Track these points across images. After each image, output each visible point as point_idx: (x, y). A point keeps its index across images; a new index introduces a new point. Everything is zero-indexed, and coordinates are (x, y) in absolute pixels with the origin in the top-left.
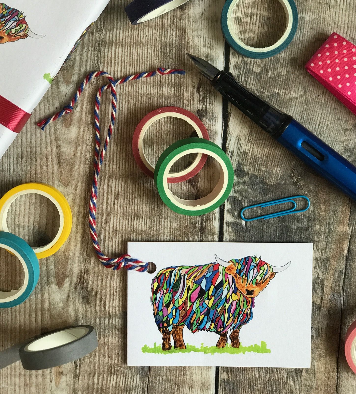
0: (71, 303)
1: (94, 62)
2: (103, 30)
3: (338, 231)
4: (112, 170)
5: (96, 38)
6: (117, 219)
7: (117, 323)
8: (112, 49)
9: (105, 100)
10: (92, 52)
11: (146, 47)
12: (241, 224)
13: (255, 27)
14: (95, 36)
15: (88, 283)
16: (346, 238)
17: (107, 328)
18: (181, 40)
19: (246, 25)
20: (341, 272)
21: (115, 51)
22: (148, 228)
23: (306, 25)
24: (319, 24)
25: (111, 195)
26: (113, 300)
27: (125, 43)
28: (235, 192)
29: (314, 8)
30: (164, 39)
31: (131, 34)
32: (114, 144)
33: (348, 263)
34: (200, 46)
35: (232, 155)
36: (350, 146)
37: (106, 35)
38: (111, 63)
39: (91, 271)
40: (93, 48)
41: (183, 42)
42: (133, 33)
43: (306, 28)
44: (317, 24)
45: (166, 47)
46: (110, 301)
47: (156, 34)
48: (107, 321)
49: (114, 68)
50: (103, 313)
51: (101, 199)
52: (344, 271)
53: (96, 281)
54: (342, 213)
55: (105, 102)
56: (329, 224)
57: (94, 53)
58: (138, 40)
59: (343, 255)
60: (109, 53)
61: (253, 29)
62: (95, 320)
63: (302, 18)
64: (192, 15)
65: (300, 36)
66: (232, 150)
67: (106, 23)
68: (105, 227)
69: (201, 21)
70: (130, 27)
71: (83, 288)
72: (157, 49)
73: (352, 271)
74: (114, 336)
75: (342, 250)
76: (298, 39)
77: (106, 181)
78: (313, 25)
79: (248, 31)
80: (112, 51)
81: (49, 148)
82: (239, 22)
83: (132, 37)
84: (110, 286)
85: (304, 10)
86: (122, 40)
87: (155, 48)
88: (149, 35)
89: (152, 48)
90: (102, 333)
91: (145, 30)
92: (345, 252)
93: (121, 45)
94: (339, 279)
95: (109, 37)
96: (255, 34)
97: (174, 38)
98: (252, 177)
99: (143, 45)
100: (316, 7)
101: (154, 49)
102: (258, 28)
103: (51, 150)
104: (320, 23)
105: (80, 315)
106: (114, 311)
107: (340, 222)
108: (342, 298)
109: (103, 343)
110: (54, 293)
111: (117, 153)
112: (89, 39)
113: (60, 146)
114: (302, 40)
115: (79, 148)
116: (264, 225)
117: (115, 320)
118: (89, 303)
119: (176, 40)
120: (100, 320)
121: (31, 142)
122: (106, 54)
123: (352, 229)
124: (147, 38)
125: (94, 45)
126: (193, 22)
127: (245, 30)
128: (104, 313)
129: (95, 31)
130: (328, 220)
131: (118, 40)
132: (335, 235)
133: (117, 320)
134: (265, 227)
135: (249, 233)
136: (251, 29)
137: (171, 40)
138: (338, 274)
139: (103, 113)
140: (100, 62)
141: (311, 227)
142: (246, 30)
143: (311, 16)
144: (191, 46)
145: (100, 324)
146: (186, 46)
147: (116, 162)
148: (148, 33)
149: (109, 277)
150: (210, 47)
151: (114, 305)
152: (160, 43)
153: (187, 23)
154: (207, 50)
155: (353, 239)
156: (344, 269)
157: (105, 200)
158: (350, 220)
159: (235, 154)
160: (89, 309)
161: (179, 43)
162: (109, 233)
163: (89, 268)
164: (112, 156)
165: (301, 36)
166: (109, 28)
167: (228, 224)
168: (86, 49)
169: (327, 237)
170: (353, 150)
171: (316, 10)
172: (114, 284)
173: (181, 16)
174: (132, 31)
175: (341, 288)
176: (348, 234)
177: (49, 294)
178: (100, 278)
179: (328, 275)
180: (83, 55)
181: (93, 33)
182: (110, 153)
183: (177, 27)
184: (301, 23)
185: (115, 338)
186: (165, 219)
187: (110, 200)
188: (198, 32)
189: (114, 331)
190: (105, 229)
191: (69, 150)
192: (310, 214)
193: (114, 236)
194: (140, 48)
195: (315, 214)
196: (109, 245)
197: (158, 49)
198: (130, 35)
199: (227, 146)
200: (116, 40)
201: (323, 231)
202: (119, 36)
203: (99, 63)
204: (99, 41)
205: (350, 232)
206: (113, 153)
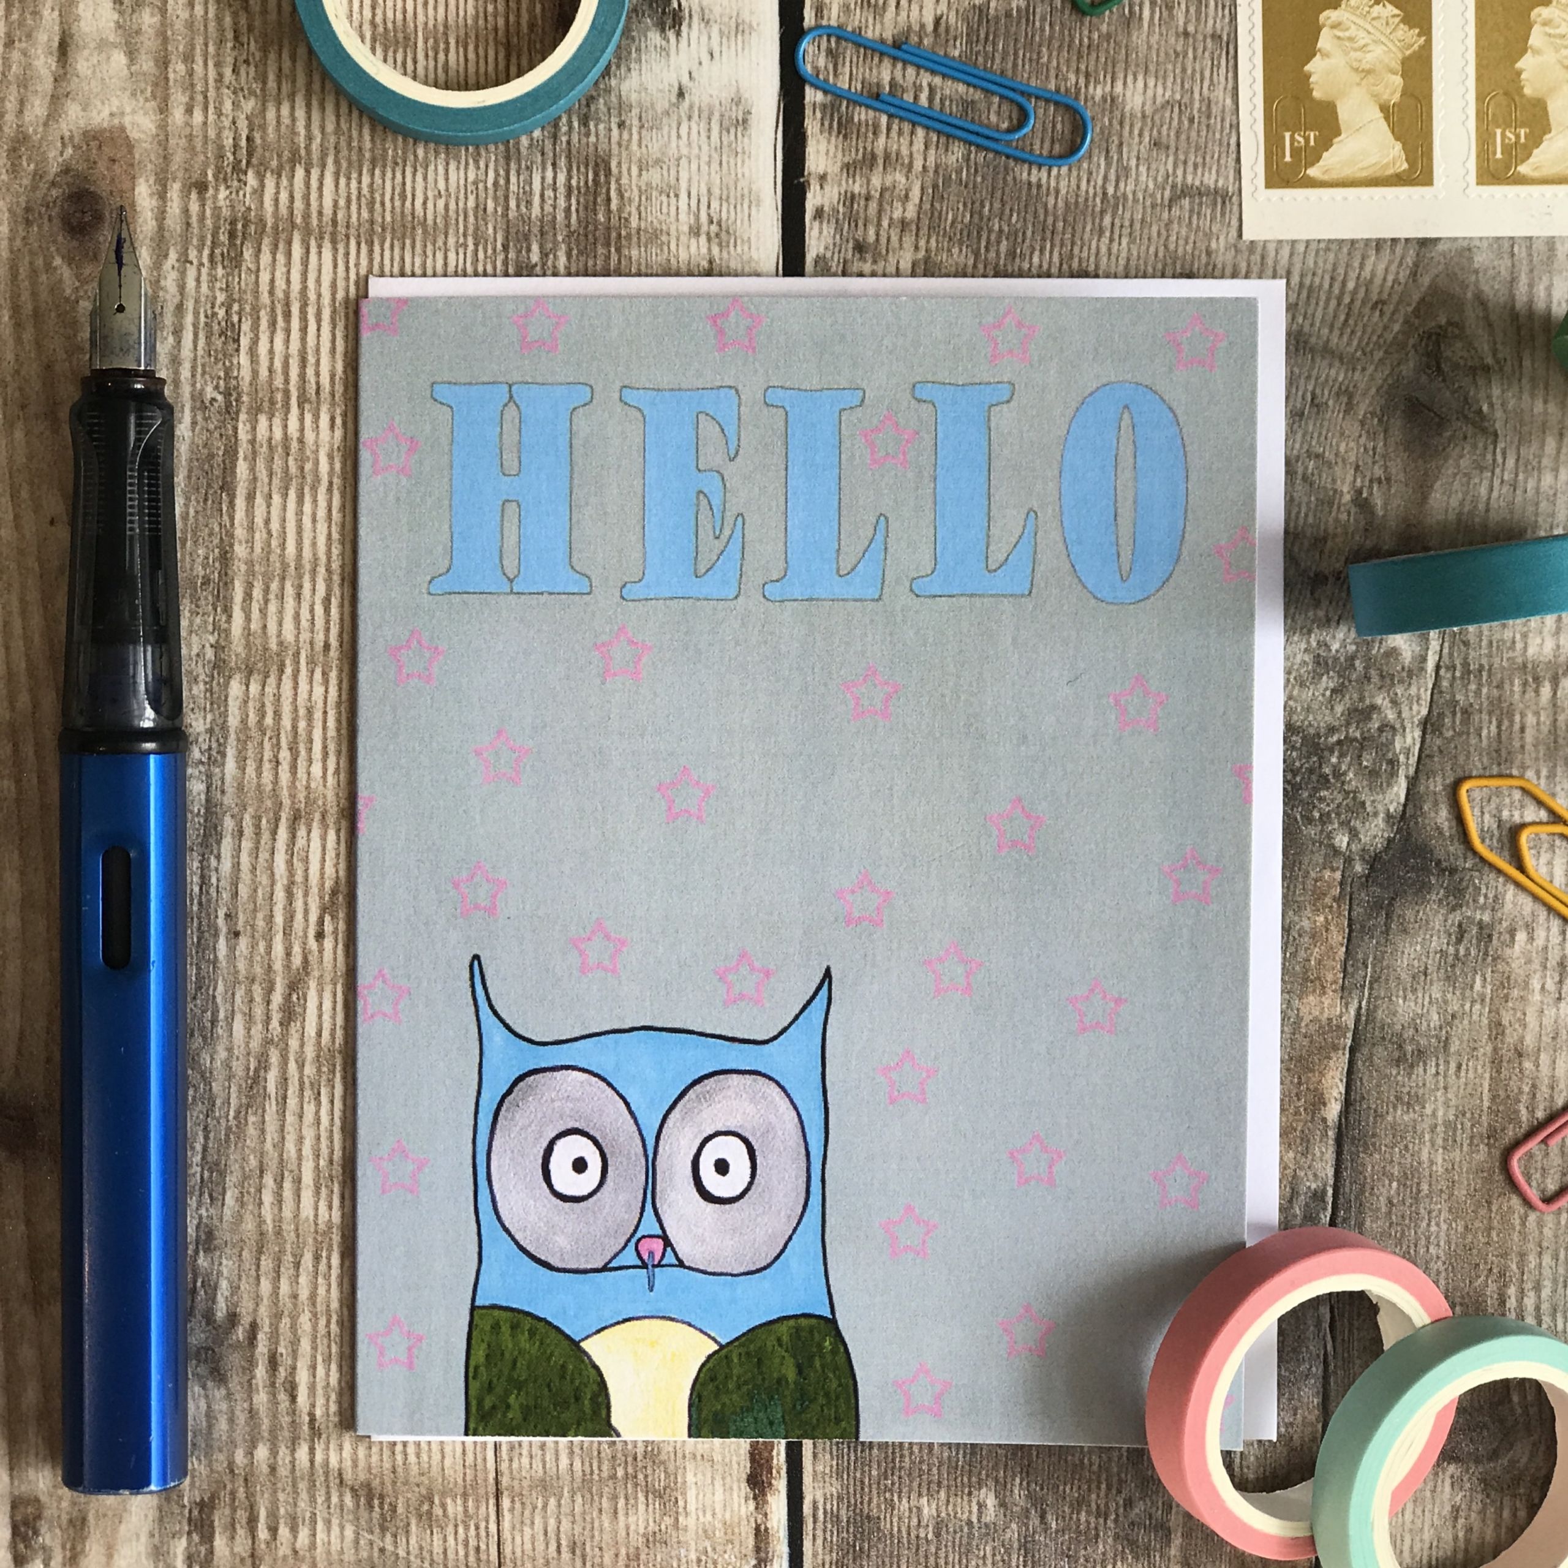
1: (214, 314)
2: (250, 173)
3: (1300, 1019)
4: (308, 787)
5: (216, 209)
6: (335, 1002)
7: (348, 1463)
8: (289, 254)
9: (266, 480)
10: (204, 271)
11: (440, 243)
13: (911, 143)
14: (215, 197)
15: (216, 1288)
16: (1335, 1048)
17: (302, 1486)
18: (590, 208)
19: (870, 135)
20: (1318, 1196)
21: (305, 262)
23: (1131, 132)
24: (1186, 123)
25: (306, 894)
27: (348, 227)
29: (1162, 54)
30: (518, 206)
31: (372, 184)
32: (312, 672)
33: (1346, 1156)
34: (673, 232)
36: (1335, 646)
37: (262, 196)
38: (287, 315)
39: (223, 1234)
40: (206, 252)
41: (601, 217)
42: (378, 180)
43: (1129, 145)
44: (1175, 123)
45: (527, 238)
46: (313, 1368)
47: (481, 186)
48: (302, 1453)
49: (303, 339)
50: (285, 1420)
51: (260, 915)
52: (1330, 1191)
53: (251, 1280)
54: (1313, 937)
55: (266, 489)
57: (209, 274)
58: (403, 212)
59: (1324, 1120)
60: (278, 274)
61: (905, 152)
62: (250, 1454)
63: (1113, 100)
64: (634, 97)
65: (1105, 178)
67: (258, 141)
68: (284, 1037)
69: (674, 125)
70: (367, 155)
72: (486, 252)
73: (1362, 1191)
74: (335, 1522)
75: (1319, 1101)
76: (1099, 191)
77: (283, 834)
78: (1159, 133)
79: (880, 161)
80: (288, 264)
82: (840, 123)
83: (378, 199)
84: (313, 1297)
85: (1120, 66)
86: (335, 213)
87: (480, 248)
88: (452, 190)
89: (466, 246)
90: (282, 1511)
91: (432, 168)
92: (1333, 1111)
93: (327, 237)
95: (276, 201)
96: (912, 177)
97: (562, 203)
99: (425, 232)
100: (1171, 52)
101: (476, 251)
102: (922, 147)
104: (1191, 120)
107: (1306, 979)
109: (289, 1552)
111: (325, 712)
112: (186, 211)
114: (1115, 196)
117: (341, 1447)
118: (221, 1380)
119: (568, 210)
120: (274, 1453)
122: (265, 277)
123: (1360, 1007)
124: (441, 203)
125: (209, 236)
126: (642, 127)
127: (870, 160)
128: (288, 1419)
129: (210, 177)
131: (314, 215)
133: (347, 1447)
136: (894, 156)
137: (548, 208)
138: (1307, 1205)
139: (257, 536)
140: (239, 313)
142: (874, 157)
143: (1150, 93)
144: (633, 232)
145: (273, 1469)
146: (614, 235)
147: (325, 747)
148: (447, 180)
149: (308, 1259)
150: (717, 235)
152: (501, 224)
153: (615, 132)
154: (704, 250)
155: (1365, 1051)
156: (1331, 1182)
157: (279, 919)
158: (1350, 969)
160: (224, 1406)
161: (584, 223)
162: (301, 1066)
163: (216, 1222)
164: (302, 725)
165: (1112, 176)
166: (274, 163)
168: (173, 256)
170: (1353, 665)
171: (1170, 67)
172: (328, 1291)
173: (588, 105)
174: (377, 172)
176: (1340, 1029)
178: (266, 1263)
180: (163, 283)
181: (201, 187)
182: (296, 710)
183: (574, 151)
184: (1106, 120)
185: (342, 1528)
187: (299, 916)
188: (665, 173)
189: (335, 1499)
190: (282, 1045)
193: (324, 1077)
194: (413, 247)
196: (301, 1117)
197: (490, 251)
198: (365, 190)
200: (307, 216)
202: (321, 196)
203: (235, 319)
204: (233, 223)
205: (1349, 1019)
206: (310, 712)
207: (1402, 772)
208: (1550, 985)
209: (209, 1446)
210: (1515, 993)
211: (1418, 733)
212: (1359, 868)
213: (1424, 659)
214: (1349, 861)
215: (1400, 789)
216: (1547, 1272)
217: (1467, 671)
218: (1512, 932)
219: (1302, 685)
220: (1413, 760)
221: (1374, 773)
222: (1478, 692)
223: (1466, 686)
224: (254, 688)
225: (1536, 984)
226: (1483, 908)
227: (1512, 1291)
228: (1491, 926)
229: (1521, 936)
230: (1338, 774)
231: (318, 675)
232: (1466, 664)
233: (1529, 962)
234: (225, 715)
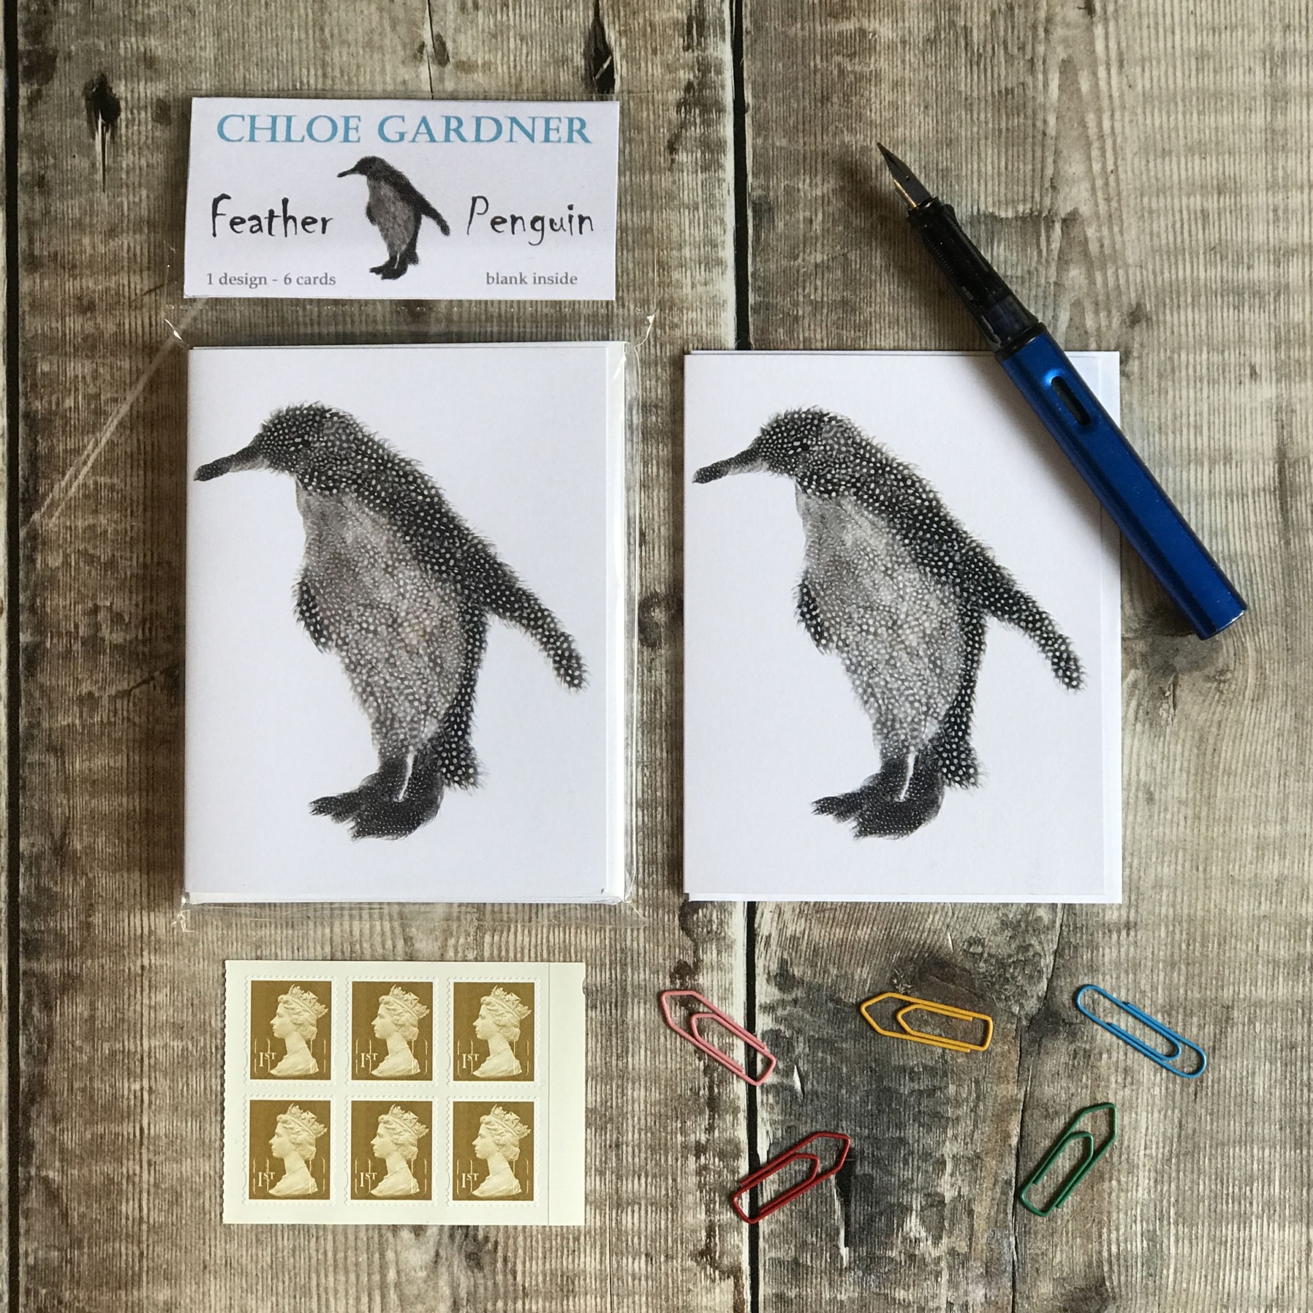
0: (443, 1270)
3: (996, 1096)
12: (791, 1089)
16: (1015, 1110)
20: (1008, 1183)
22: (598, 1105)
26: (531, 1259)
28: (777, 1020)
33: (1021, 1162)
35: (767, 944)
36: (1011, 916)
41: (658, 716)
46: (524, 1263)
50: (511, 1288)
52: (1014, 1180)
56: (977, 1082)
59: (1010, 1145)
62: (494, 1304)
66: (766, 933)
71: (466, 1236)
75: (1008, 1136)
81: (389, 944)
92: (1014, 1141)
94: (1004, 1197)
98: (810, 988)
103: (394, 947)
105: (463, 1294)
106: (534, 1283)
107: (999, 1077)
108: (1012, 1239)
110: (408, 1249)
113: (411, 938)
115: (452, 942)
116: (840, 1087)
117: (537, 1302)
118: (481, 1269)
120: (506, 1304)
121: (351, 931)
123: (1026, 1090)
130: (975, 1074)
132: (990, 1103)
133: (540, 1301)
134: (844, 1091)
135: (810, 1107)
138: (1002, 1187)
141: (940, 1088)
151: (534, 1269)
155: (1029, 1111)
156: (1014, 1175)
158: (1021, 1072)
159: (774, 942)
167: (766, 1090)
169: (974, 1110)
175: (1010, 1216)
176: (1017, 1101)
177: (396, 1252)
179: (981, 1189)
186: (634, 1083)
191: (430, 947)
192: (937, 1062)
195: (946, 1062)
199: (756, 926)
201: (964, 1096)
205: (1021, 1096)
206: (523, 949)
207: (1045, 976)
208: (1120, 1080)
209: (475, 1300)
210: (1103, 1083)
211: (1052, 957)
212: (1024, 1023)
213: (1054, 922)
214: (1019, 1019)
215: (1044, 984)
216: (1122, 1221)
217: (1076, 927)
218: (1101, 1054)
219: (996, 935)
220: (1050, 970)
221: (1031, 977)
222: (1081, 938)
223: (1075, 934)
224: (496, 938)
225: (1113, 1079)
226: (1086, 1042)
227: (1105, 1230)
228: (1090, 1051)
229: (1105, 1056)
230: (1013, 978)
231: (526, 932)
232: (1075, 924)
233: (1109, 1068)
234: (483, 951)
